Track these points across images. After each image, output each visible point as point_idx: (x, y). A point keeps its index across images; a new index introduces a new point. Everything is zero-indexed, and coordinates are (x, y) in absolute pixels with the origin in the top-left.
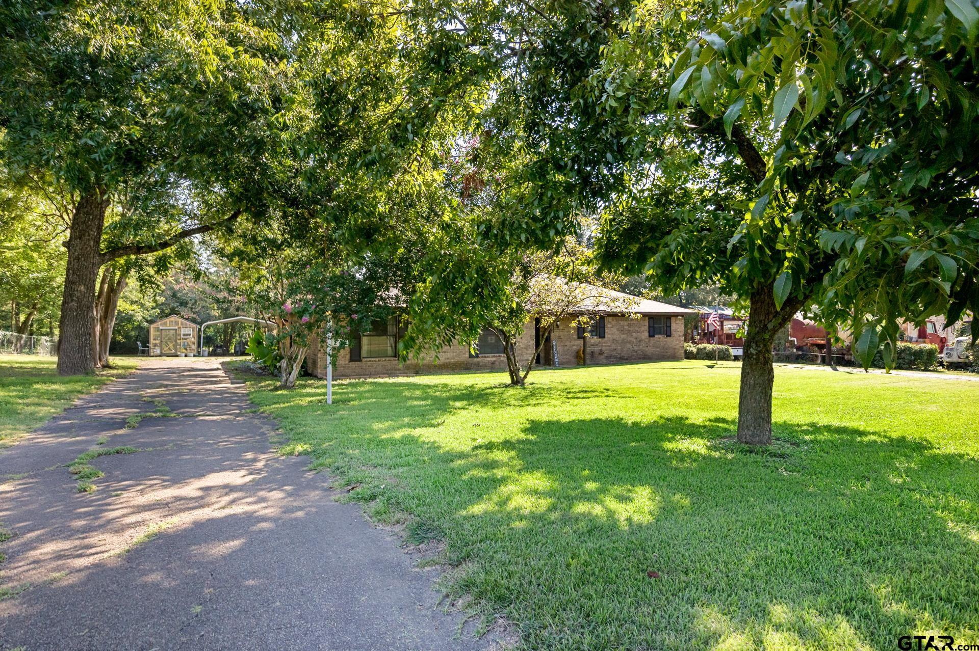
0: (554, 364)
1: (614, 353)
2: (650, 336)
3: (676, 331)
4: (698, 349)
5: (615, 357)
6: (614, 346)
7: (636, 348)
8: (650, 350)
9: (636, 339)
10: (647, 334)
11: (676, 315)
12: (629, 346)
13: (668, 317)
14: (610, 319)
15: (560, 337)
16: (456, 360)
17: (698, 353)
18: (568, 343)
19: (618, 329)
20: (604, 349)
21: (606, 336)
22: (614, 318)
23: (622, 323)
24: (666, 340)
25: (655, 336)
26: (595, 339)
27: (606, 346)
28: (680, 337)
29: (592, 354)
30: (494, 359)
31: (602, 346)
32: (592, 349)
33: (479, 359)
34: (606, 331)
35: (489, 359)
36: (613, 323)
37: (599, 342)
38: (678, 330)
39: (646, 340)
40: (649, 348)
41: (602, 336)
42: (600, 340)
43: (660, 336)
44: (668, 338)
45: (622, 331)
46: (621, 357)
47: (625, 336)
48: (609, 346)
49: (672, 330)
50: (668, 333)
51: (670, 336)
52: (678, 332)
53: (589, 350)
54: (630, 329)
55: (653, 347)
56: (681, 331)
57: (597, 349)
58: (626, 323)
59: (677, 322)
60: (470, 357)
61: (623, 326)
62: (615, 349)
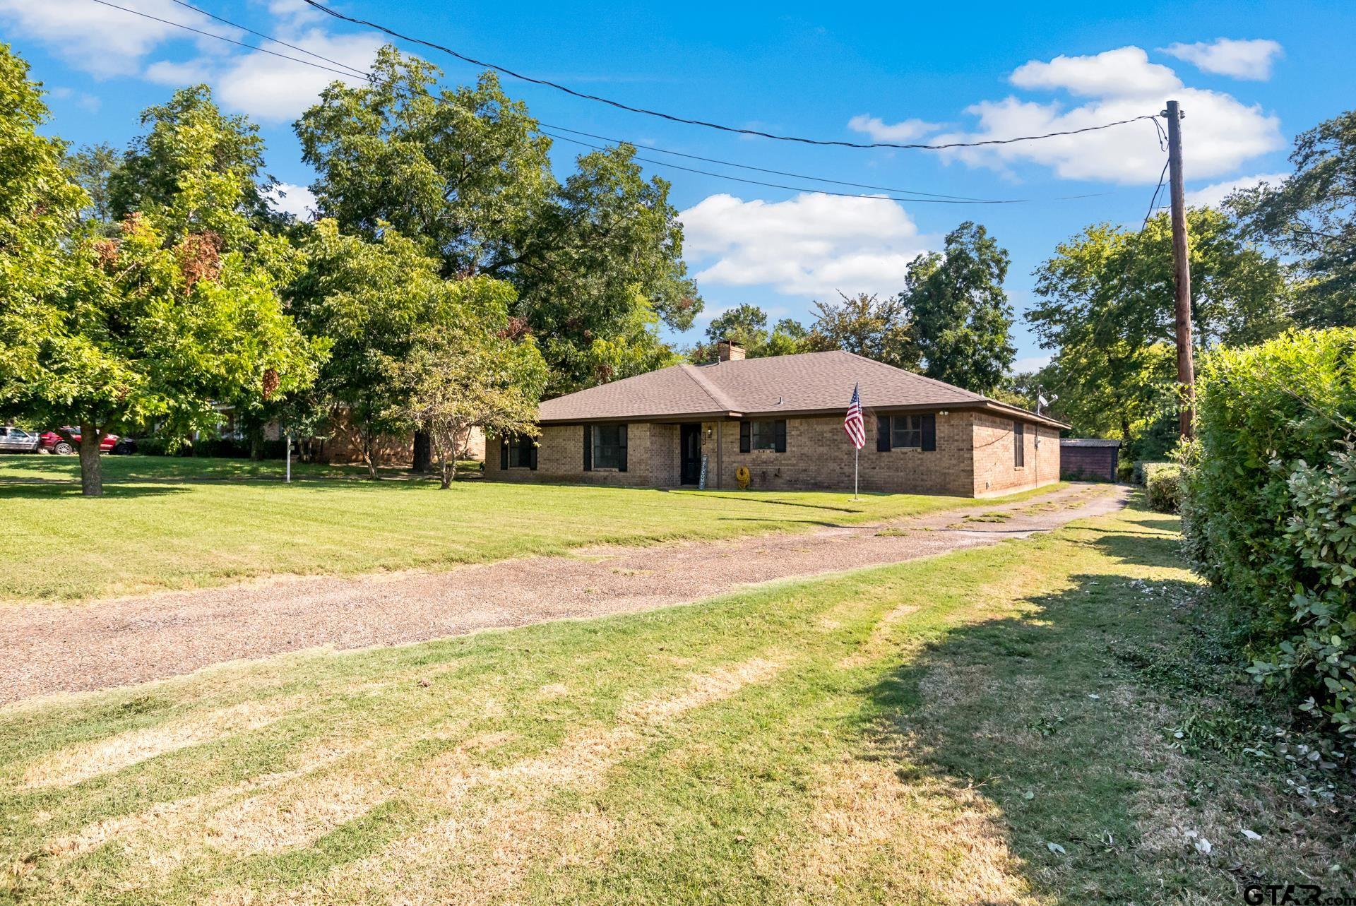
1: (803, 475)
2: (881, 449)
6: (802, 465)
8: (880, 475)
9: (849, 453)
10: (873, 446)
12: (832, 465)
13: (927, 413)
14: (796, 423)
15: (714, 450)
18: (725, 459)
19: (811, 439)
20: (783, 468)
21: (788, 449)
22: (804, 420)
23: (819, 428)
24: (920, 456)
25: (893, 450)
26: (768, 454)
27: (787, 465)
28: (961, 453)
29: (764, 475)
30: (606, 474)
31: (782, 465)
32: (764, 468)
33: (593, 473)
34: (789, 440)
35: (602, 473)
36: (802, 428)
37: (776, 459)
38: (956, 438)
39: (871, 456)
40: (877, 470)
41: (781, 448)
42: (778, 454)
43: (905, 449)
44: (926, 453)
45: (819, 441)
46: (816, 484)
47: (824, 450)
48: (794, 465)
49: (940, 438)
50: (929, 444)
51: (933, 449)
52: (957, 441)
53: (758, 469)
54: (835, 437)
55: (889, 468)
56: (963, 441)
57: (771, 469)
58: (827, 428)
59: (952, 422)
60: (585, 469)
61: (822, 433)
62: (805, 470)
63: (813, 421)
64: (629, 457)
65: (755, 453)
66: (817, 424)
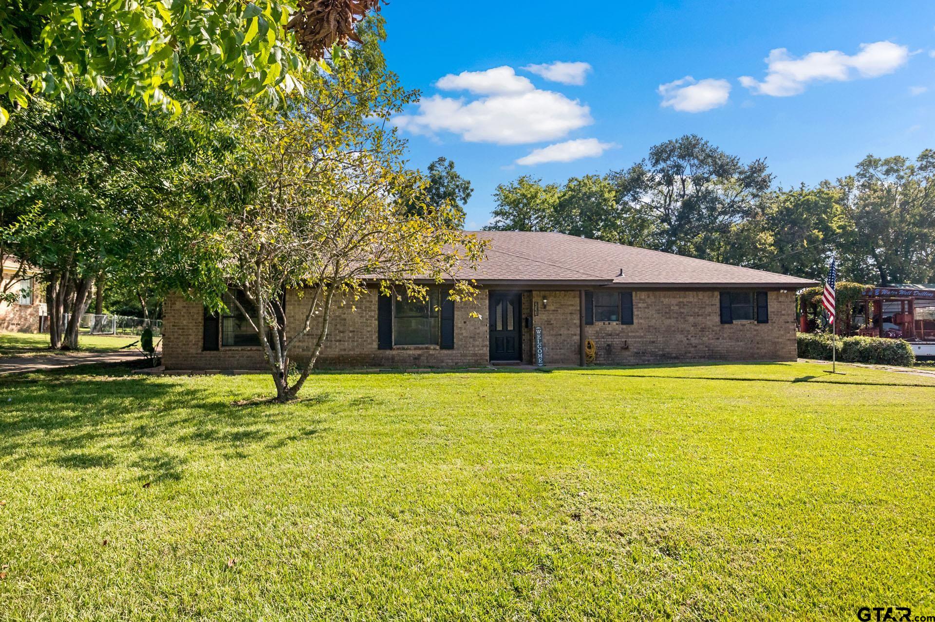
0: (536, 363)
1: (651, 348)
2: (723, 322)
3: (778, 313)
4: (845, 344)
5: (653, 354)
6: (650, 337)
7: (694, 341)
8: (724, 345)
9: (695, 325)
10: (717, 319)
11: (776, 288)
12: (679, 337)
13: (763, 291)
14: (643, 295)
15: (549, 323)
16: (357, 351)
17: (844, 350)
18: (563, 331)
19: (658, 311)
20: (630, 340)
21: (635, 321)
22: (651, 293)
23: (666, 301)
24: (757, 328)
25: (734, 322)
26: (614, 326)
27: (634, 337)
28: (787, 324)
29: (609, 349)
30: (419, 352)
31: (628, 337)
32: (609, 340)
33: (394, 352)
34: (635, 312)
35: (411, 352)
36: (649, 301)
37: (623, 331)
38: (783, 312)
39: (715, 328)
40: (721, 340)
41: (627, 319)
42: (624, 326)
43: (744, 322)
44: (761, 325)
45: (667, 313)
46: (664, 355)
47: (672, 321)
48: (641, 337)
49: (771, 312)
50: (762, 317)
51: (766, 321)
52: (784, 315)
53: (603, 342)
54: (682, 310)
55: (730, 339)
56: (788, 315)
57: (617, 341)
58: (674, 301)
59: (780, 300)
60: (380, 347)
61: (669, 306)
62: (653, 342)
63: (662, 293)
64: (456, 331)
65: (599, 325)
66: (664, 297)
